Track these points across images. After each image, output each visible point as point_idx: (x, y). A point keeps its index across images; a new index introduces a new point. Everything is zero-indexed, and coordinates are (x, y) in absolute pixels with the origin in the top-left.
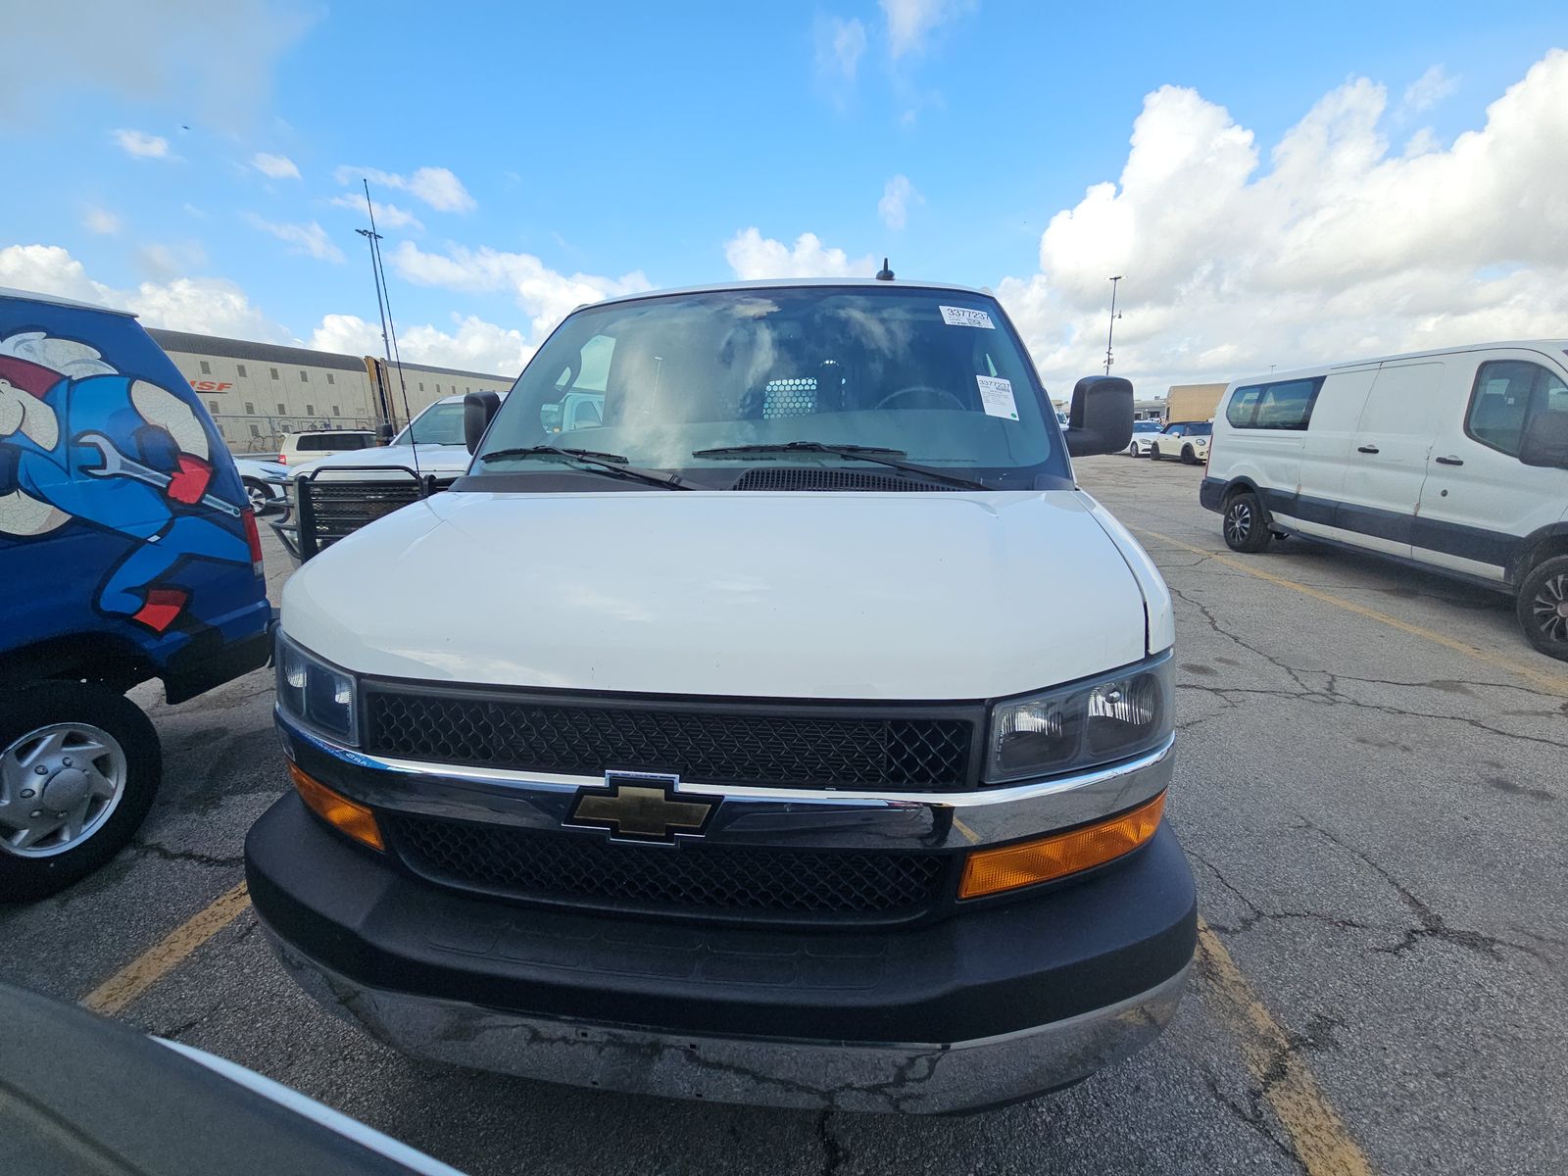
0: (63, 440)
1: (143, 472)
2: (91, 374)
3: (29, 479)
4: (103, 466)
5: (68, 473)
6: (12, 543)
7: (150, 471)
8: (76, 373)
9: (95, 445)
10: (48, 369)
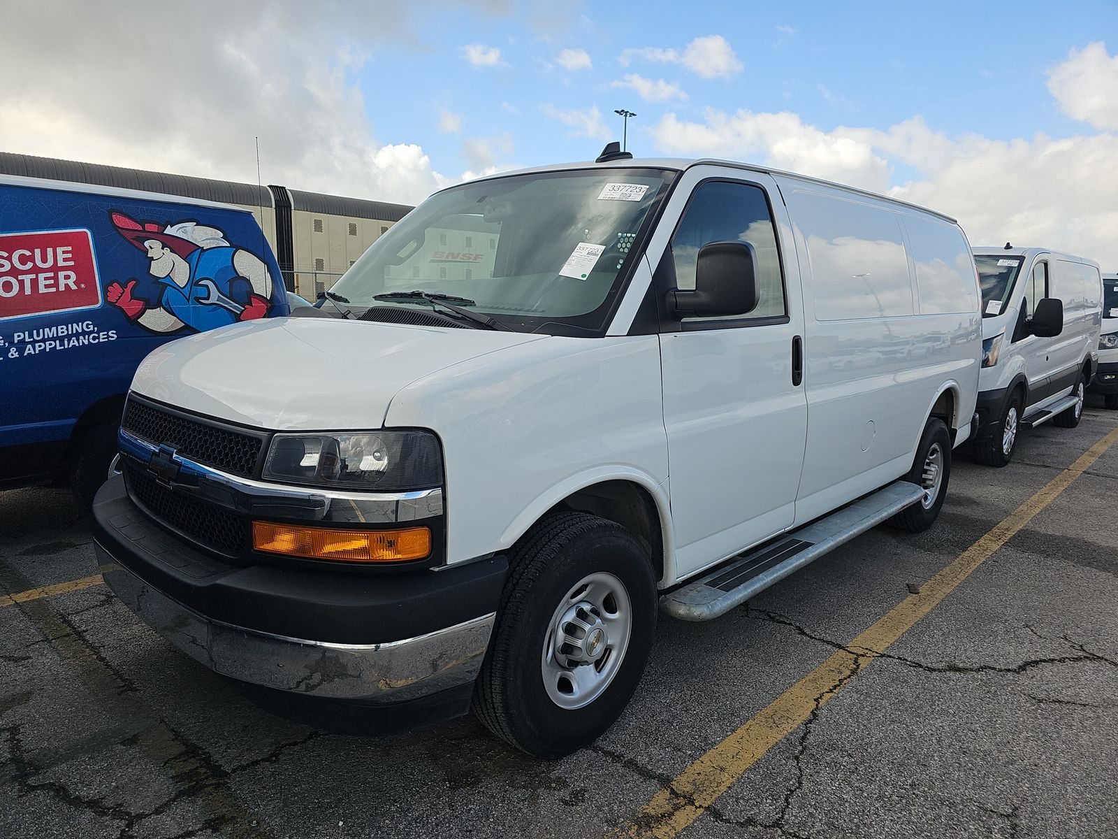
0: (190, 281)
1: (228, 303)
2: (215, 246)
3: (168, 301)
4: (208, 298)
5: (188, 300)
6: (150, 334)
7: (231, 302)
8: (206, 245)
9: (207, 286)
10: (193, 243)
